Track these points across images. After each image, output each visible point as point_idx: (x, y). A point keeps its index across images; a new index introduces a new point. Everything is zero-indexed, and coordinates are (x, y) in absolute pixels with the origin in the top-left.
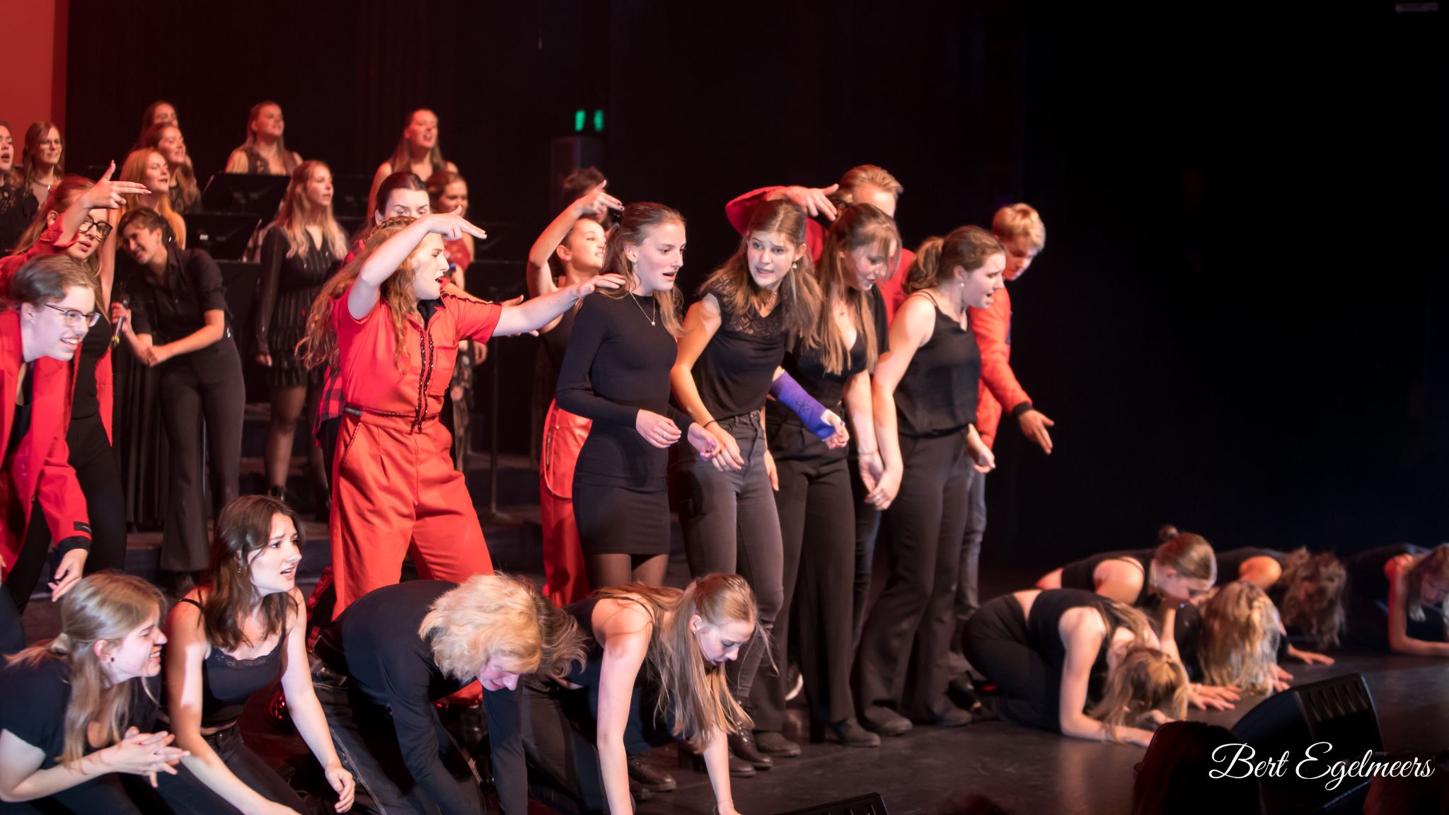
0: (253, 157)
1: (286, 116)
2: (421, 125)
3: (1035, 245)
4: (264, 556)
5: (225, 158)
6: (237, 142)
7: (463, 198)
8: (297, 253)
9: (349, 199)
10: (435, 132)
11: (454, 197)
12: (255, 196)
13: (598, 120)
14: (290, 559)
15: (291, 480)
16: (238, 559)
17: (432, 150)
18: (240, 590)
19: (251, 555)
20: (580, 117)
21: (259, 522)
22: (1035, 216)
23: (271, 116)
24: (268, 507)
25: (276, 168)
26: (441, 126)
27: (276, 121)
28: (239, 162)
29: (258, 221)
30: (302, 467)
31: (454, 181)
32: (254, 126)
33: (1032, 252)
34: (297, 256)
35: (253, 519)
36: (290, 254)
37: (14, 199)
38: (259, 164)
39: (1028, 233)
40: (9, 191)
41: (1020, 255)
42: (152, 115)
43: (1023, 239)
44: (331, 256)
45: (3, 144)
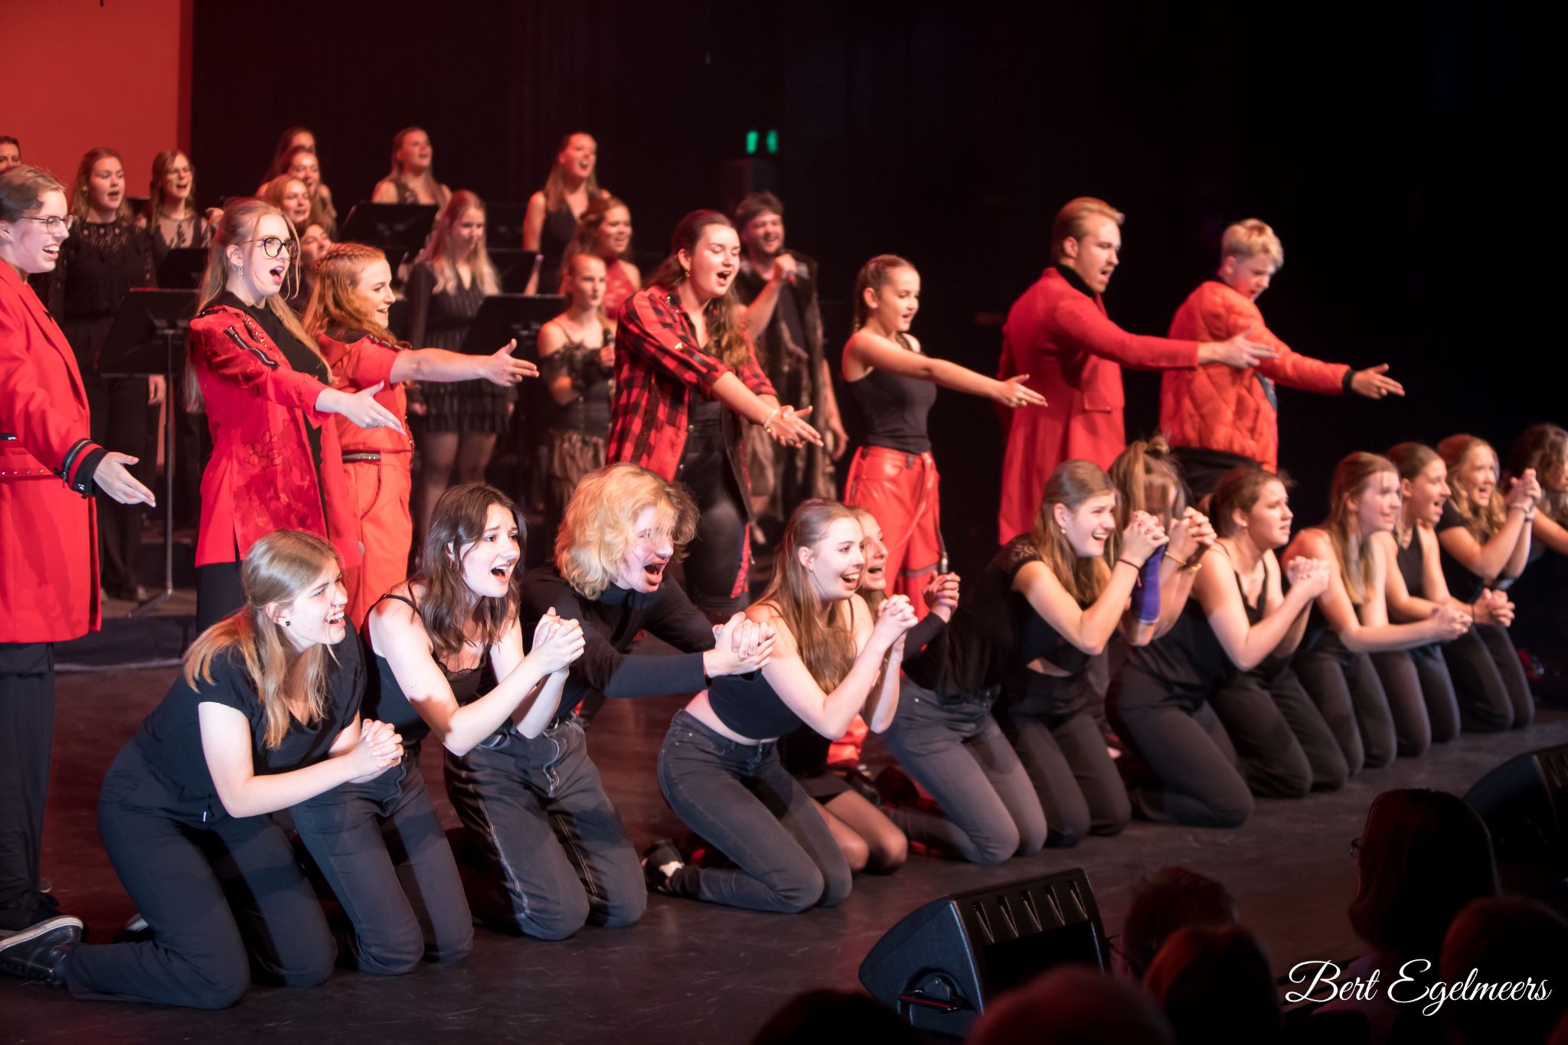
0: (402, 188)
2: (579, 149)
4: (478, 550)
5: (371, 189)
6: (382, 174)
8: (445, 288)
9: (502, 229)
10: (592, 159)
11: (615, 224)
12: (400, 227)
13: (772, 141)
14: (505, 555)
16: (450, 553)
17: (588, 179)
18: (452, 588)
19: (464, 549)
20: (752, 139)
21: (473, 512)
22: (1269, 231)
23: (416, 144)
24: (485, 496)
25: (424, 199)
27: (422, 149)
28: (386, 193)
29: (403, 255)
32: (399, 155)
33: (1271, 269)
34: (444, 293)
35: (466, 509)
36: (438, 289)
37: (127, 235)
38: (408, 194)
39: (1266, 250)
40: (120, 227)
41: (1258, 273)
42: (289, 141)
43: (1262, 256)
44: (480, 293)
45: (112, 180)
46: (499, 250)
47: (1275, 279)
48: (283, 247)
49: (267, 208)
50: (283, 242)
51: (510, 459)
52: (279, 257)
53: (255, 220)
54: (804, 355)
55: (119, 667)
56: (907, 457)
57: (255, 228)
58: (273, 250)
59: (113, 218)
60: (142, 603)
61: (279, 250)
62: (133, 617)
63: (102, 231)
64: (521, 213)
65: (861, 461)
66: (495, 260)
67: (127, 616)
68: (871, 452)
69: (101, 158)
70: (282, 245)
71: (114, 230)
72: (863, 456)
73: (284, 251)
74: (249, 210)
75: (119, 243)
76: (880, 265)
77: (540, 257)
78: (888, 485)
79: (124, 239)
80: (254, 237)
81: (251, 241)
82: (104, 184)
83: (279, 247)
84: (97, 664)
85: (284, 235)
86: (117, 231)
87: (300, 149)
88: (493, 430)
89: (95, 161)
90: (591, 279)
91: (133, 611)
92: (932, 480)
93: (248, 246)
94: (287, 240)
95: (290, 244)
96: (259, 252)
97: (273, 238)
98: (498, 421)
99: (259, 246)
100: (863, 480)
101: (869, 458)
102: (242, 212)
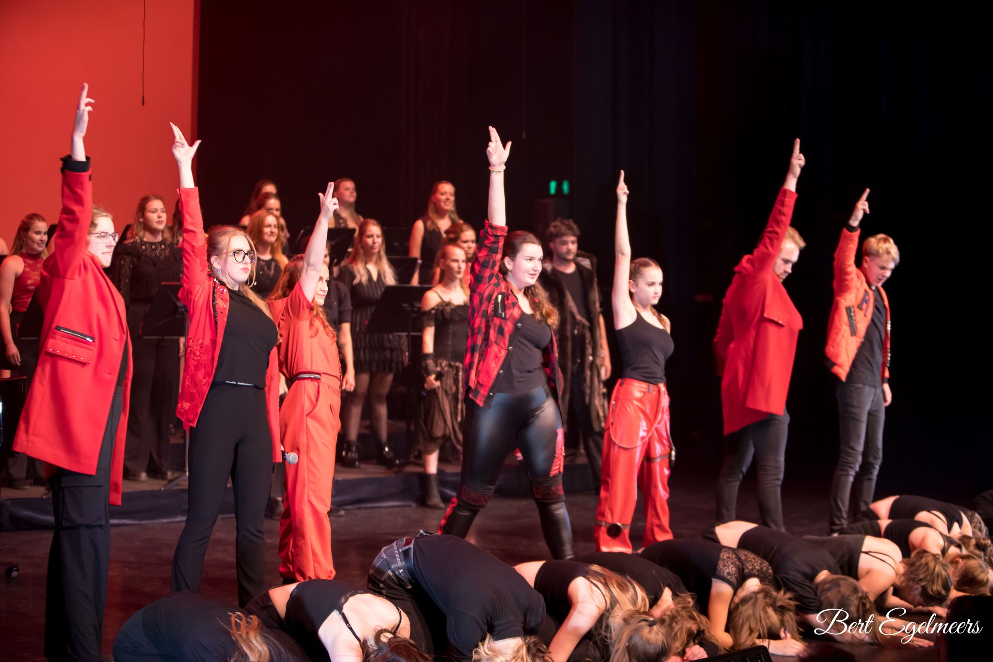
0: (337, 217)
1: (358, 189)
2: (442, 194)
3: (894, 259)
7: (473, 242)
8: (360, 281)
9: (396, 244)
11: (466, 242)
13: (566, 187)
15: (360, 437)
17: (451, 212)
20: (553, 185)
22: (891, 241)
23: (347, 189)
25: (351, 224)
26: (457, 194)
27: (351, 192)
30: (367, 427)
31: (467, 230)
33: (892, 265)
34: (360, 284)
36: (356, 281)
37: (169, 250)
38: (341, 221)
39: (888, 253)
40: (165, 244)
41: (883, 268)
42: (260, 189)
43: (886, 257)
44: (383, 284)
45: (159, 214)
46: (394, 257)
47: (894, 272)
48: (246, 255)
49: (235, 232)
50: (246, 252)
51: (402, 389)
52: (244, 262)
53: (228, 239)
54: (587, 324)
55: (155, 521)
56: (649, 386)
57: (228, 245)
58: (239, 258)
59: (159, 238)
60: (170, 481)
61: (244, 258)
62: (164, 490)
63: (154, 247)
64: (408, 234)
65: (620, 388)
66: (393, 263)
67: (161, 489)
68: (626, 382)
69: (150, 200)
70: (245, 254)
71: (161, 246)
72: (621, 385)
73: (247, 258)
74: (224, 233)
75: (164, 255)
76: (637, 266)
77: (420, 261)
78: (636, 402)
79: (167, 252)
80: (227, 250)
81: (226, 253)
82: (153, 217)
83: (243, 255)
84: (142, 520)
85: (247, 248)
86: (163, 247)
87: (268, 196)
88: (390, 371)
89: (148, 202)
90: (457, 261)
91: (164, 486)
92: (665, 401)
93: (224, 256)
94: (249, 251)
95: (251, 254)
96: (231, 259)
97: (240, 250)
98: (394, 365)
99: (231, 256)
100: (620, 399)
101: (624, 386)
102: (219, 235)
